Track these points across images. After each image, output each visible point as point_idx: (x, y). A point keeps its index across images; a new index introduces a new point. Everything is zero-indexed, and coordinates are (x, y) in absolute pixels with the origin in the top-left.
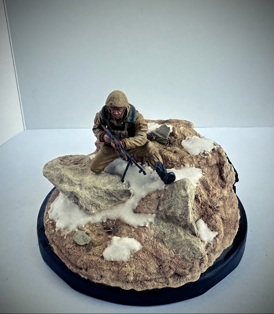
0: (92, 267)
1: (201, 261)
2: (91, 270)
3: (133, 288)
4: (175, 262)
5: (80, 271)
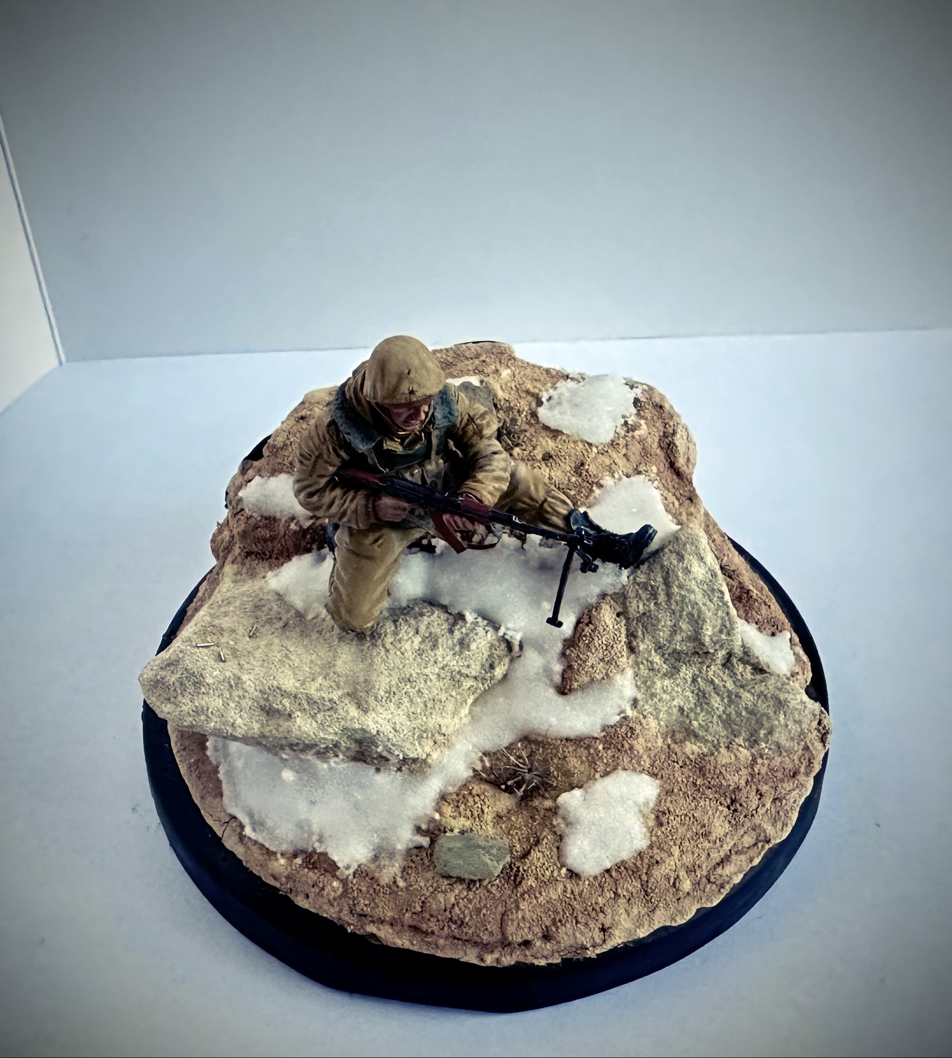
0: (560, 921)
1: (819, 731)
2: (564, 928)
3: (699, 906)
4: (764, 770)
5: (527, 953)
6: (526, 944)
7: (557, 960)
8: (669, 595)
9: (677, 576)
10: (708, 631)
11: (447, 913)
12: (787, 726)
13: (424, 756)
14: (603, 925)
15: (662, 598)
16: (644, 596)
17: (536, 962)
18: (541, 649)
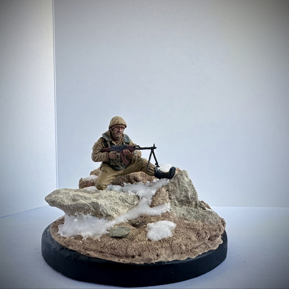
1: (222, 223)
2: (145, 253)
3: (188, 257)
4: (207, 228)
5: (133, 260)
6: (133, 257)
7: (142, 263)
8: (179, 185)
9: (181, 180)
10: (190, 194)
11: (111, 246)
12: (212, 218)
13: (112, 215)
14: (157, 254)
15: (177, 185)
16: (173, 186)
17: (136, 263)
18: (147, 198)
